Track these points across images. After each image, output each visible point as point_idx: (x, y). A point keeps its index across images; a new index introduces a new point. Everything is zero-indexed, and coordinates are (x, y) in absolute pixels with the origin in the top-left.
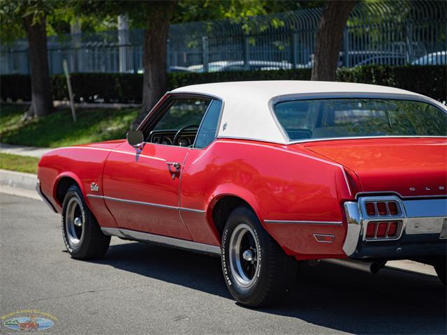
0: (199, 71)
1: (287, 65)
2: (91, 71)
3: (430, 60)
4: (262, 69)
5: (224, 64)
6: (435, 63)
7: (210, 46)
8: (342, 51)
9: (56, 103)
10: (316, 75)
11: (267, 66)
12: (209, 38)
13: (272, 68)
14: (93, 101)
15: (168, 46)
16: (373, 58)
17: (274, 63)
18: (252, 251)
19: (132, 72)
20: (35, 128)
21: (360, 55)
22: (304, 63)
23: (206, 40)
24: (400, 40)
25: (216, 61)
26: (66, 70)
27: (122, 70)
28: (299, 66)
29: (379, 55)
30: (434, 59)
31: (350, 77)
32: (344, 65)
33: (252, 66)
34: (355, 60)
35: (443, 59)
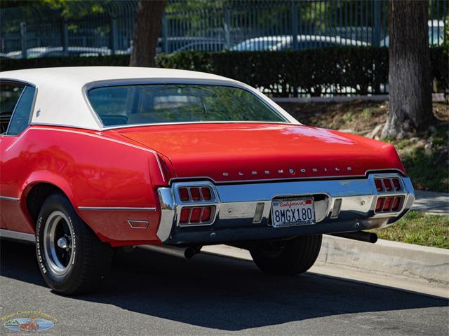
0: (18, 58)
1: (106, 50)
3: (248, 46)
4: (81, 55)
5: (43, 50)
6: (252, 49)
7: (28, 31)
8: (161, 36)
10: (135, 62)
11: (86, 52)
12: (27, 24)
13: (91, 54)
16: (192, 45)
17: (93, 49)
18: (67, 238)
21: (183, 41)
22: (123, 49)
23: (24, 25)
24: (218, 26)
25: (36, 47)
28: (119, 52)
29: (198, 41)
30: (252, 45)
31: (169, 63)
32: (163, 51)
33: (71, 52)
34: (173, 46)
35: (261, 45)
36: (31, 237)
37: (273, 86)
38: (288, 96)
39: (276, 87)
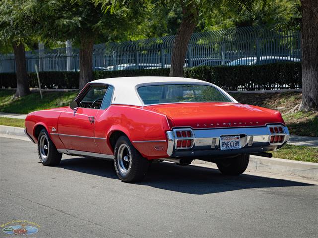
2: (50, 70)
5: (126, 66)
7: (117, 56)
9: (31, 89)
11: (148, 67)
12: (116, 52)
14: (52, 88)
15: (94, 56)
16: (206, 62)
18: (128, 156)
19: (74, 71)
20: (19, 103)
23: (114, 53)
26: (36, 70)
27: (68, 70)
28: (165, 66)
30: (238, 62)
33: (140, 67)
35: (243, 62)
36: (112, 157)
38: (254, 90)
39: (248, 85)
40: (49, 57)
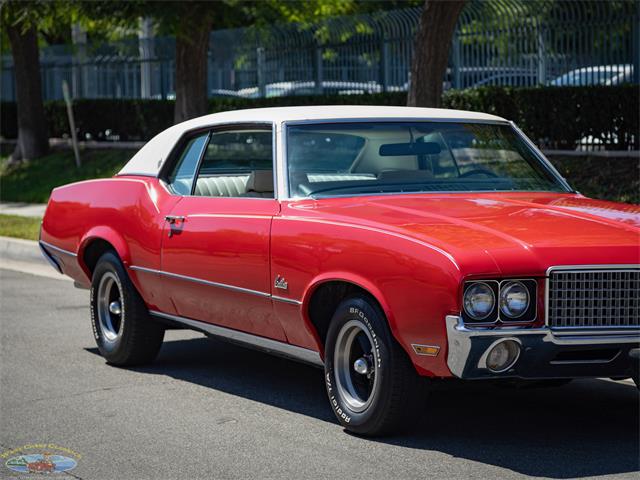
0: (253, 96)
1: (374, 86)
2: (101, 96)
3: (571, 79)
4: (340, 93)
5: (288, 86)
6: (577, 84)
7: (268, 60)
8: (450, 66)
9: (54, 141)
10: (414, 101)
11: (346, 89)
12: (266, 49)
13: (353, 92)
14: (104, 139)
15: (209, 61)
16: (493, 78)
17: (357, 85)
19: (159, 97)
20: (23, 176)
21: (480, 73)
22: (397, 85)
23: (262, 52)
24: (529, 52)
25: (276, 82)
26: (66, 95)
27: (145, 94)
28: (392, 89)
29: (502, 72)
30: (577, 78)
31: (462, 102)
32: (453, 86)
33: (326, 89)
34: (468, 81)
35: (589, 77)
37: (606, 135)
38: (626, 149)
39: (609, 136)
40: (99, 63)
